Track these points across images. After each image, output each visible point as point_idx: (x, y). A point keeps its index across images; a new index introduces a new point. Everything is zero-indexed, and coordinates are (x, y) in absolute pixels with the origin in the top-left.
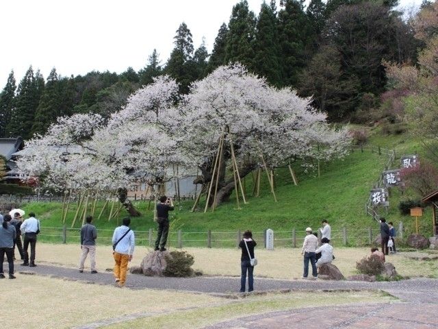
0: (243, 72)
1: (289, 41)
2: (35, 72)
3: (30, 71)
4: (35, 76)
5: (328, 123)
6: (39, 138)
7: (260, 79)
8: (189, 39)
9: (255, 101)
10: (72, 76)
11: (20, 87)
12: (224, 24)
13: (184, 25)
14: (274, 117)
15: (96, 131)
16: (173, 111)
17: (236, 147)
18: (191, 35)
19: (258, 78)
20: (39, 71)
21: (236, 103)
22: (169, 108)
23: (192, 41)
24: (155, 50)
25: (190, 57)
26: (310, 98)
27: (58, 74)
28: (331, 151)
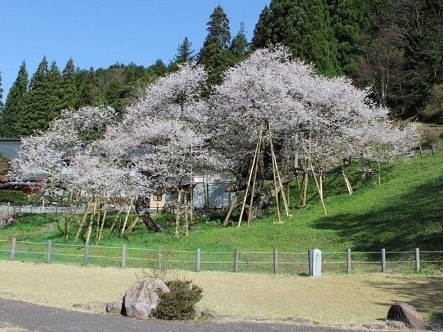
0: (287, 55)
1: (344, 24)
2: (49, 65)
3: (44, 63)
4: (49, 69)
5: (390, 119)
6: (40, 134)
7: (307, 66)
8: (225, 25)
9: (301, 91)
10: (92, 68)
11: (32, 81)
12: (266, 8)
13: (219, 9)
14: (323, 112)
15: (108, 127)
16: (201, 105)
17: (278, 148)
18: (228, 21)
19: (305, 64)
20: (55, 63)
21: (276, 92)
22: (198, 101)
23: (228, 28)
24: (186, 39)
25: (226, 47)
26: (368, 88)
27: (76, 67)
28: (395, 152)
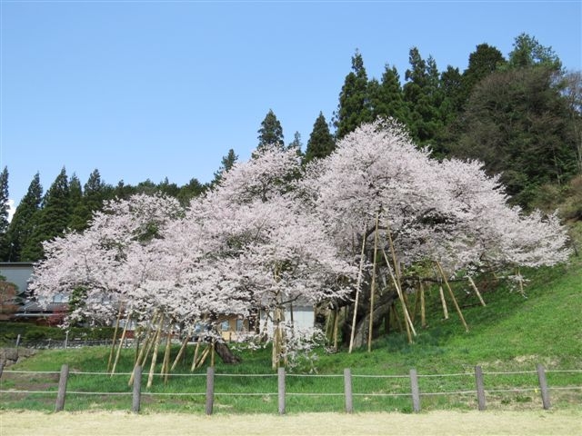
2: (69, 179)
3: (62, 177)
4: (69, 184)
